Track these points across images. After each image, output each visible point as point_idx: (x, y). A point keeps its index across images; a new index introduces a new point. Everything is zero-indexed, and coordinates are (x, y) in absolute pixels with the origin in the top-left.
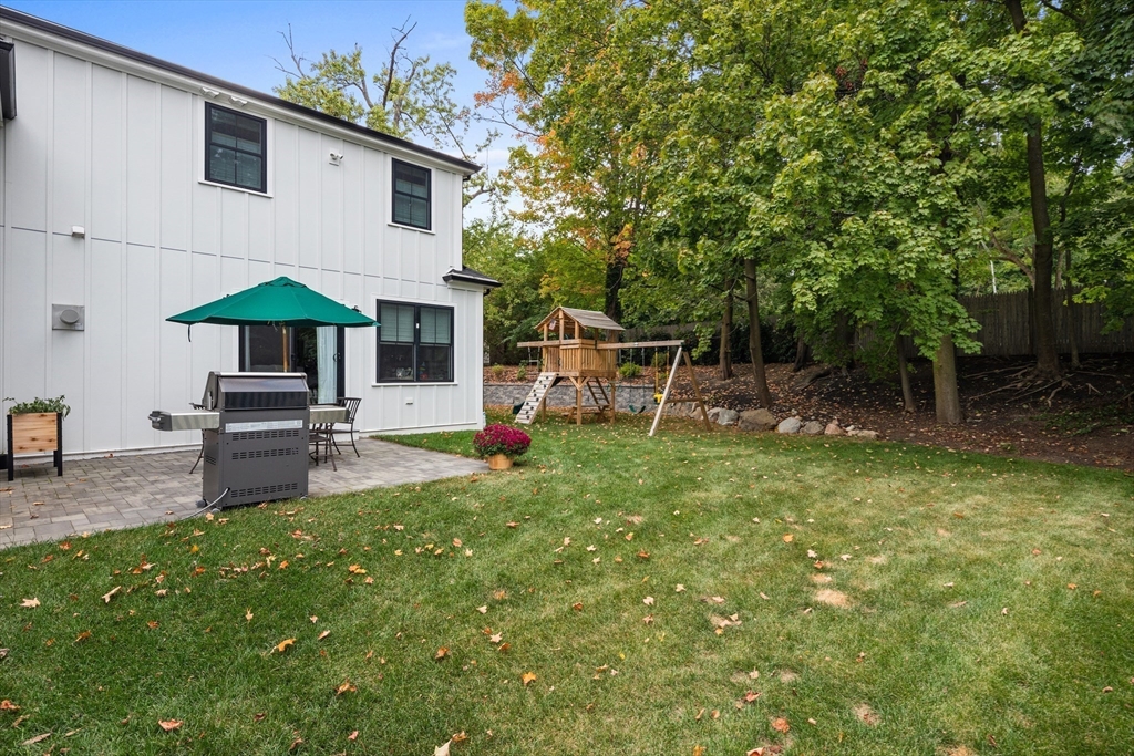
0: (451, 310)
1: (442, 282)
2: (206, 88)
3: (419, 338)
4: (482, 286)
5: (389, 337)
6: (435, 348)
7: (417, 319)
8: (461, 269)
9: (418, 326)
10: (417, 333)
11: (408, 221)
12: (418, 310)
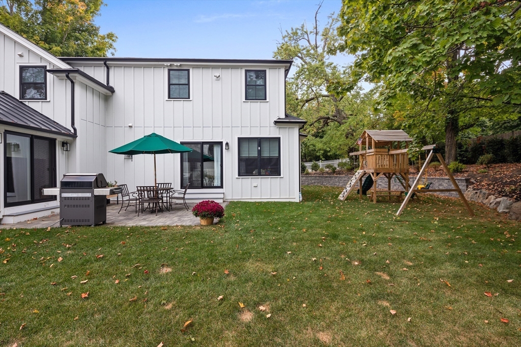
0: (279, 139)
1: (273, 125)
2: (166, 64)
3: (260, 154)
4: (298, 124)
5: (245, 154)
6: (270, 159)
7: (259, 145)
8: (284, 117)
9: (259, 148)
10: (260, 152)
11: (254, 98)
12: (260, 141)
